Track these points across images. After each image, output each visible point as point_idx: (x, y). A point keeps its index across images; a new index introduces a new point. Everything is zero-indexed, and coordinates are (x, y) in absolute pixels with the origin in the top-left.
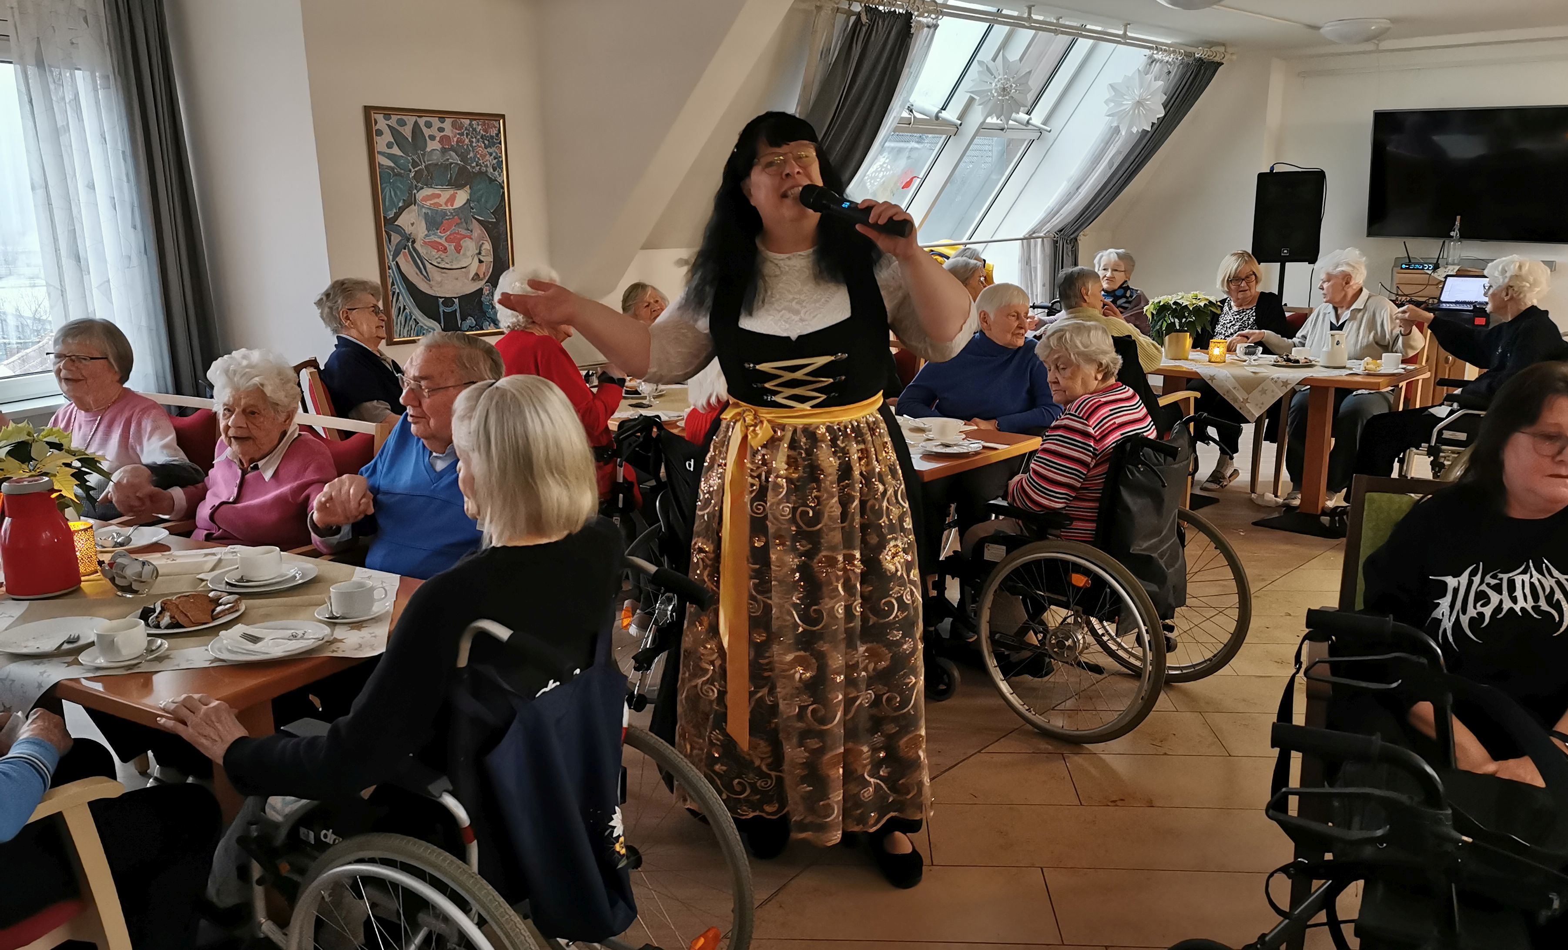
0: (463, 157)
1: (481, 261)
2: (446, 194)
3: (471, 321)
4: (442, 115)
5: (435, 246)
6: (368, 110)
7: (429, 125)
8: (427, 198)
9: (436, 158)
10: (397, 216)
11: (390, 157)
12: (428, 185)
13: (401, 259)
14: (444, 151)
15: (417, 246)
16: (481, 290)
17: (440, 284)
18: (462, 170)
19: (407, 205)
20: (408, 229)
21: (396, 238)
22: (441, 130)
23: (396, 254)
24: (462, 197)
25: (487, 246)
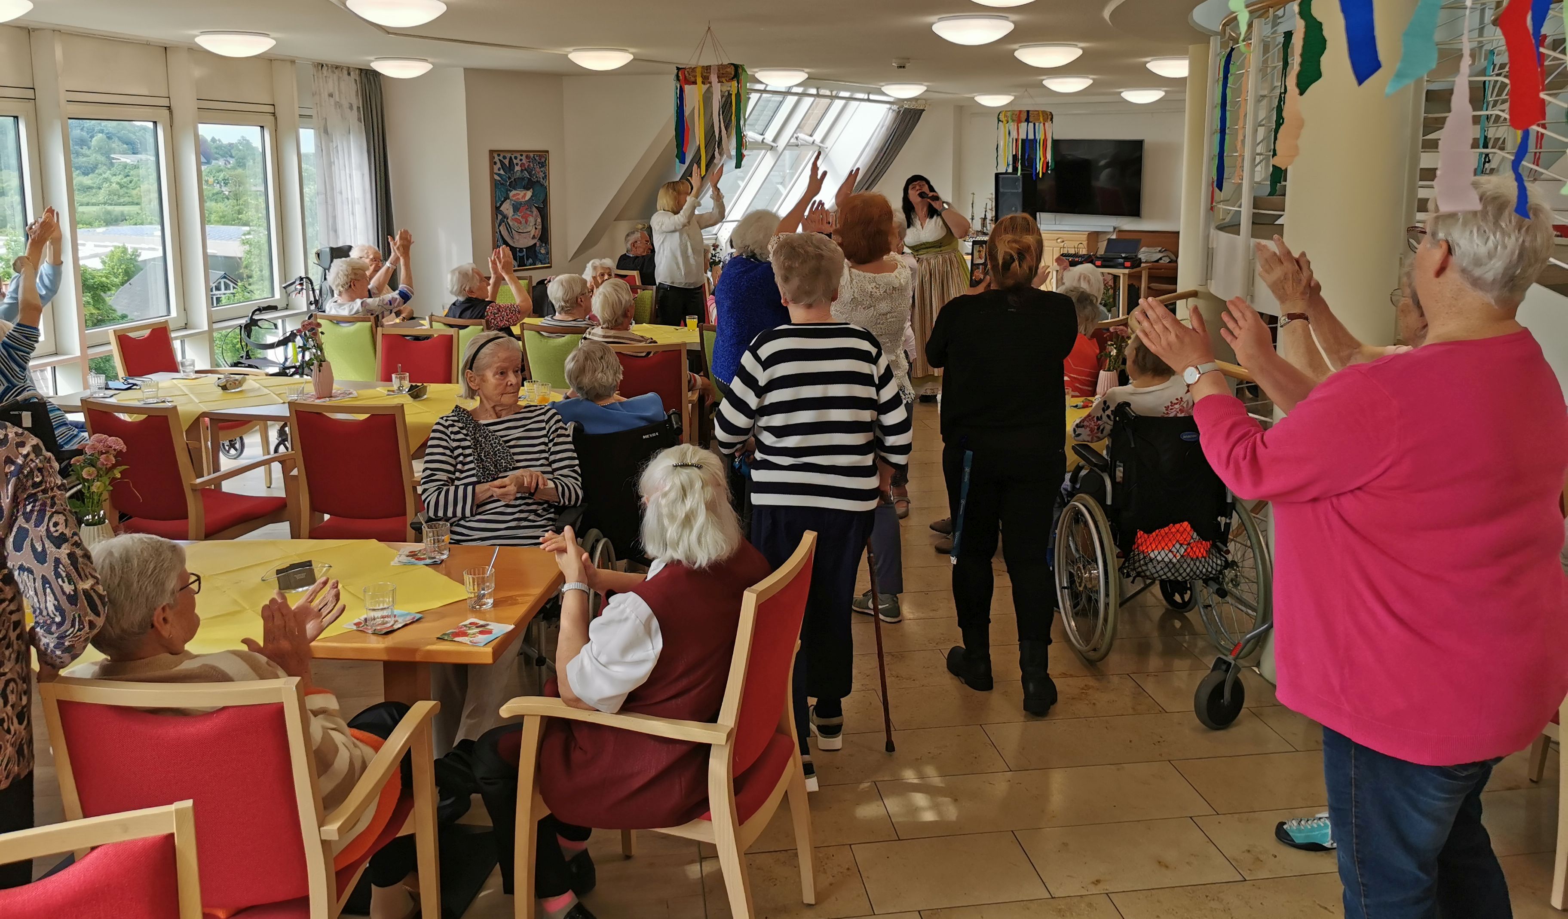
0: (530, 173)
1: (536, 229)
2: (522, 194)
3: (530, 261)
4: (521, 152)
5: (516, 220)
6: (492, 152)
7: (516, 158)
8: (514, 195)
9: (518, 175)
10: (501, 205)
11: (499, 175)
12: (515, 190)
13: (501, 228)
14: (522, 171)
15: (509, 221)
16: (535, 244)
17: (518, 240)
18: (529, 180)
19: (505, 200)
20: (506, 212)
21: (500, 217)
22: (521, 160)
23: (499, 225)
24: (529, 194)
25: (539, 220)
